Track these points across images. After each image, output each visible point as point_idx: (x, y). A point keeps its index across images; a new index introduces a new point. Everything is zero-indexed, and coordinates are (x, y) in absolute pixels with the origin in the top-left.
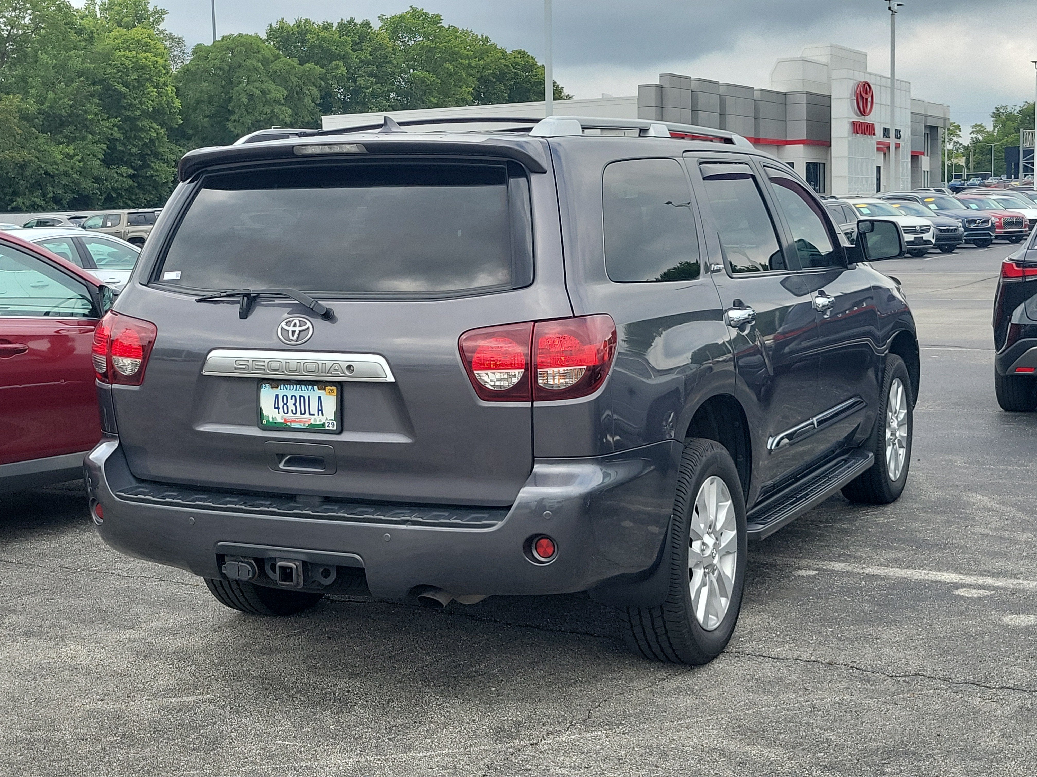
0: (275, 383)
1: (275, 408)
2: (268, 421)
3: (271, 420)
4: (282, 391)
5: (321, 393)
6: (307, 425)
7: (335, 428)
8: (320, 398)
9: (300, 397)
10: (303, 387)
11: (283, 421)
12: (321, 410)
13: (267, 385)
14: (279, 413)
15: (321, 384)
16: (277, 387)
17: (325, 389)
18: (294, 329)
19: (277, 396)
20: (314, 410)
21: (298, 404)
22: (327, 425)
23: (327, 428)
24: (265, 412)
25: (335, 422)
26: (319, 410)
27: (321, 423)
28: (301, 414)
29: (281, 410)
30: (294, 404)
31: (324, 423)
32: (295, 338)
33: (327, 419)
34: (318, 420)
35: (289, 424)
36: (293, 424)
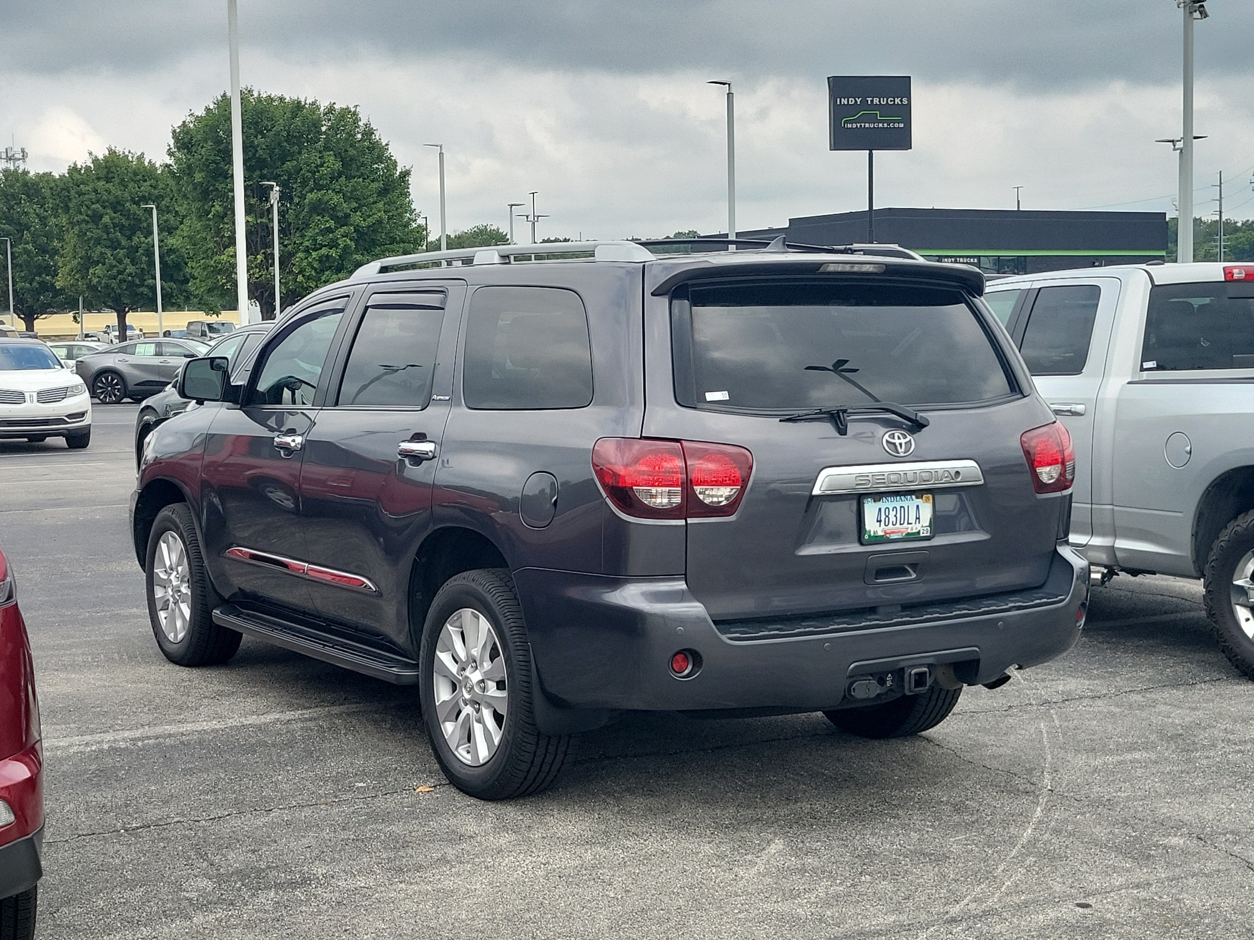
0: (878, 496)
1: (878, 521)
2: (869, 536)
3: (872, 534)
4: (883, 504)
5: (919, 502)
6: (904, 534)
7: (928, 534)
8: (918, 507)
9: (901, 507)
10: (903, 497)
11: (883, 534)
12: (919, 518)
13: (869, 500)
14: (880, 526)
15: (919, 493)
16: (880, 501)
17: (922, 498)
18: (900, 441)
19: (880, 509)
20: (912, 519)
21: (898, 516)
22: (921, 532)
23: (922, 535)
24: (868, 527)
25: (929, 528)
26: (917, 518)
27: (917, 531)
28: (901, 524)
29: (883, 523)
30: (895, 516)
31: (919, 531)
32: (903, 450)
33: (922, 527)
34: (914, 528)
35: (888, 536)
36: (892, 535)
